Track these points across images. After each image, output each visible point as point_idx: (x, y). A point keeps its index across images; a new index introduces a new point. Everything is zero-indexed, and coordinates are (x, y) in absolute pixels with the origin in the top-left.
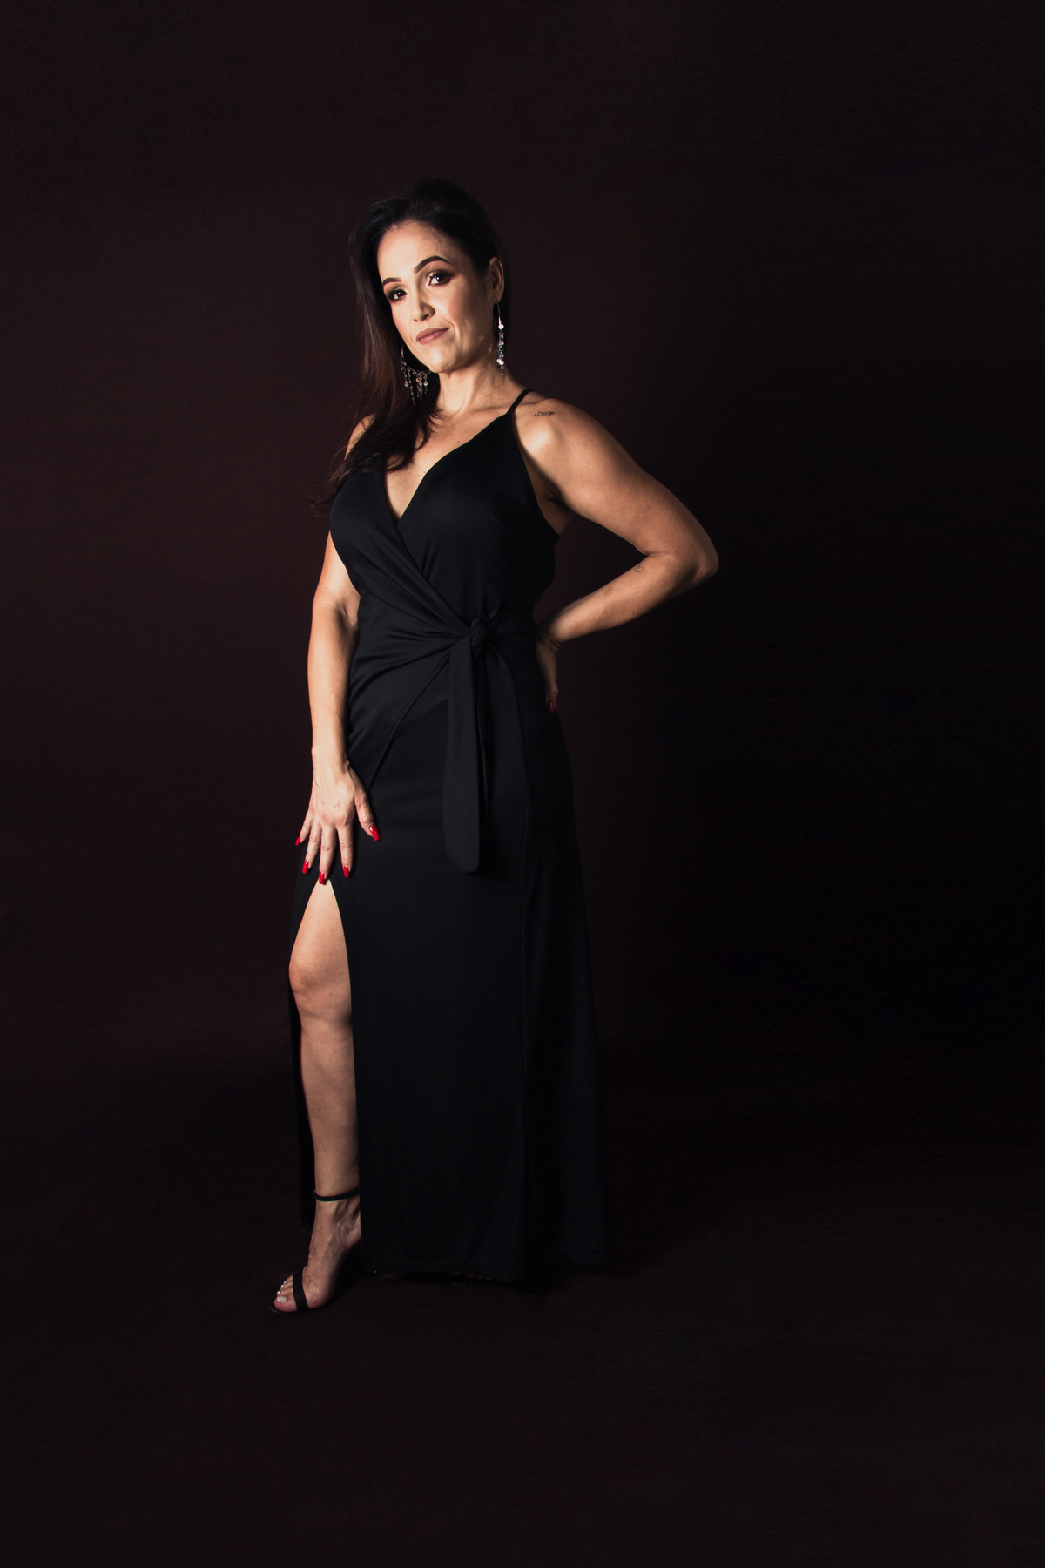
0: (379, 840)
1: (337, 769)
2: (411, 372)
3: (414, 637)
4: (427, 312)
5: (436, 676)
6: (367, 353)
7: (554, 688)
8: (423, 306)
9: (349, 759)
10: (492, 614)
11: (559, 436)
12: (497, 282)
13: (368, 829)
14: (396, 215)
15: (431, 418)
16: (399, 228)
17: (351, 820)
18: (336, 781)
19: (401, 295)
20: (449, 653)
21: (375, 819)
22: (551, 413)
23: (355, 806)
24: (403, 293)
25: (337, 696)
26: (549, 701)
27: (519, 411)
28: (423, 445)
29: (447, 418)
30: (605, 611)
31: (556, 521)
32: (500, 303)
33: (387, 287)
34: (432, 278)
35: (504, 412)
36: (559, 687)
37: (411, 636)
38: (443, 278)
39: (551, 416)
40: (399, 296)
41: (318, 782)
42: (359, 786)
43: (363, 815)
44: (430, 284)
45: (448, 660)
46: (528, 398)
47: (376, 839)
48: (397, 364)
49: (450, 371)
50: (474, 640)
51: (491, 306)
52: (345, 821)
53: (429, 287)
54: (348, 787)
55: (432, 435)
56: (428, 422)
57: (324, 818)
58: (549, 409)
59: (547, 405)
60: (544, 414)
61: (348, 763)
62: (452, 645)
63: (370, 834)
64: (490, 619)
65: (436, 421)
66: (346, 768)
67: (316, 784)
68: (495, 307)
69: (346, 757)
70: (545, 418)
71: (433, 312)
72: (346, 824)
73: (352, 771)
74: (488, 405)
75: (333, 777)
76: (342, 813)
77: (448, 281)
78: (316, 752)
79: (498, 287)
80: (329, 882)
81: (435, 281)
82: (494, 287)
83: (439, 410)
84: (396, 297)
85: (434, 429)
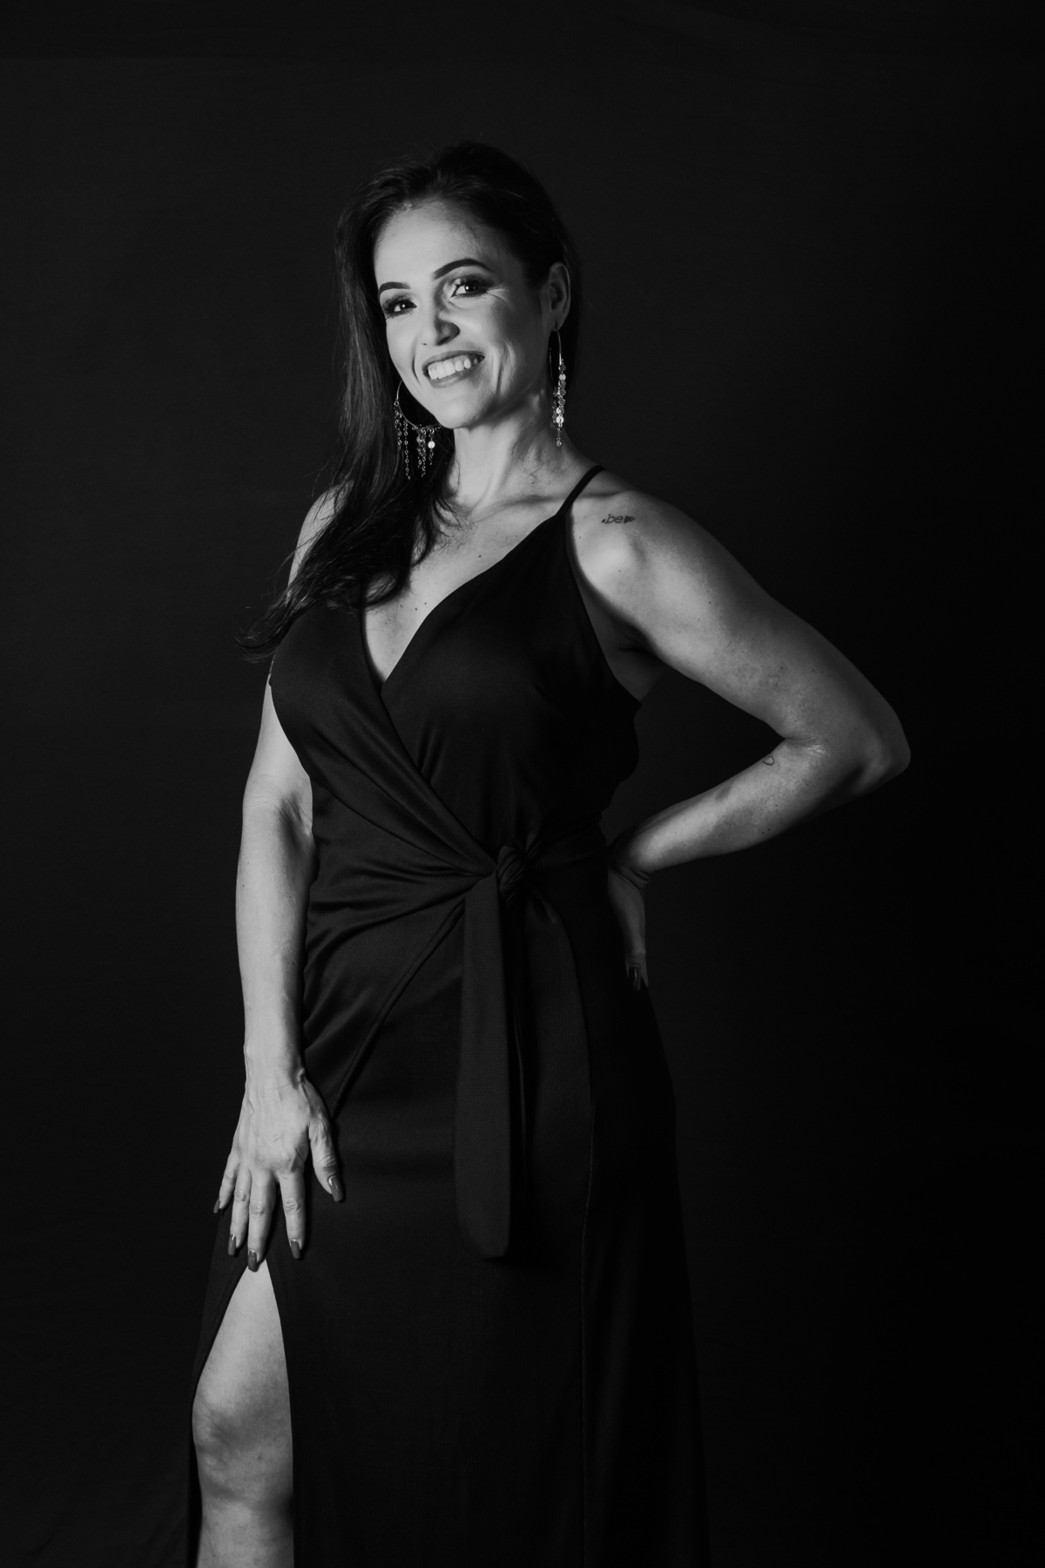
0: (342, 1201)
1: (285, 1080)
2: (410, 426)
3: (407, 876)
4: (446, 332)
5: (444, 938)
6: (349, 389)
7: (639, 948)
8: (439, 325)
9: (304, 1064)
10: (531, 838)
11: (639, 552)
12: (560, 298)
13: (326, 1181)
14: (414, 187)
15: (438, 506)
16: (414, 207)
17: (301, 1163)
18: (281, 1098)
19: (406, 307)
20: (463, 901)
21: (339, 1167)
22: (628, 519)
23: (309, 1141)
24: (408, 305)
25: (284, 958)
26: (632, 970)
27: (580, 508)
28: (423, 556)
29: (466, 512)
30: (718, 827)
31: (632, 679)
32: (561, 330)
33: (386, 296)
34: (458, 286)
35: (553, 509)
36: (647, 948)
37: (402, 875)
38: (475, 287)
39: (629, 523)
40: (401, 307)
41: (252, 1100)
42: (318, 1108)
43: (321, 1157)
44: (454, 295)
45: (462, 912)
46: (594, 485)
47: (336, 1198)
48: (390, 412)
49: (471, 425)
50: (504, 879)
51: (546, 334)
52: (291, 1165)
53: (452, 300)
54: (300, 1108)
55: (438, 539)
56: (434, 516)
57: (257, 1160)
58: (625, 512)
59: (621, 503)
60: (617, 520)
61: (301, 1072)
62: (469, 889)
63: (329, 1190)
64: (527, 848)
65: (447, 515)
66: (299, 1079)
67: (249, 1102)
68: (553, 336)
69: (299, 1060)
70: (620, 526)
71: (456, 331)
72: (293, 1169)
73: (308, 1085)
74: (529, 491)
75: (277, 1093)
76: (285, 1150)
77: (484, 291)
78: (250, 1050)
79: (561, 306)
80: (264, 1267)
81: (462, 290)
82: (554, 307)
83: (452, 494)
84: (398, 309)
85: (443, 528)
